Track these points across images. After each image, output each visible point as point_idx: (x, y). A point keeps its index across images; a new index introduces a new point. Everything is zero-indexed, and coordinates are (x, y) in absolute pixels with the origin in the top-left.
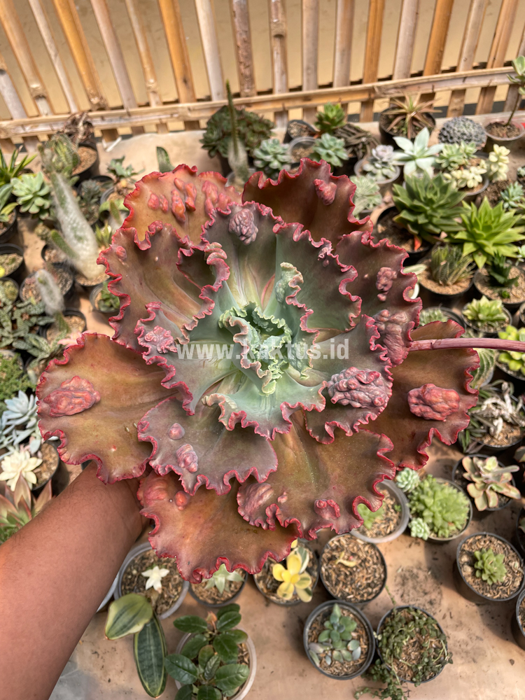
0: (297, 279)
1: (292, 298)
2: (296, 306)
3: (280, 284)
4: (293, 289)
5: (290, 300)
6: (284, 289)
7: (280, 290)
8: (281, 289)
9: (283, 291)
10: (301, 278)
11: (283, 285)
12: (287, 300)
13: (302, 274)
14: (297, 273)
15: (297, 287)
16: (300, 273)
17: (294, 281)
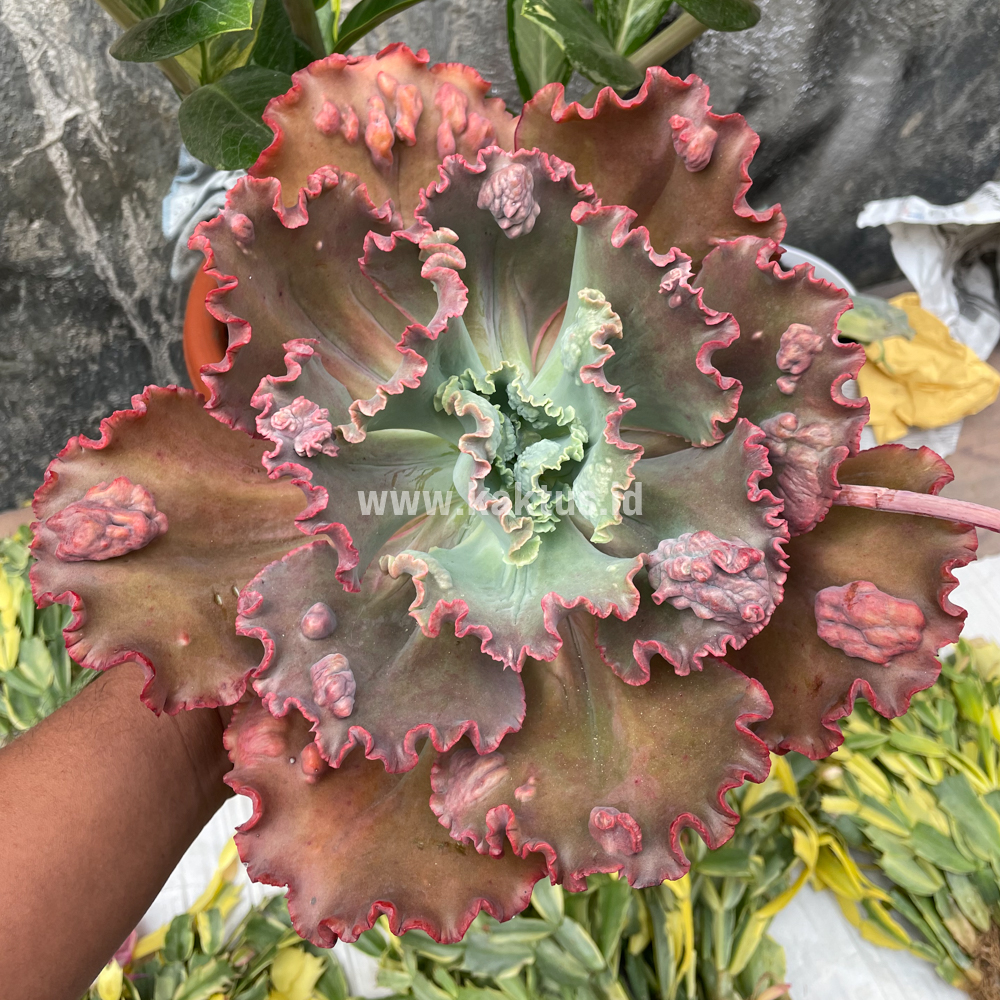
0: (610, 330)
1: (592, 369)
2: (601, 388)
3: (574, 334)
4: (597, 352)
5: (588, 374)
6: (580, 346)
7: (572, 348)
8: (574, 346)
9: (578, 351)
10: (619, 330)
11: (580, 336)
12: (583, 372)
13: (621, 319)
14: (612, 317)
15: (607, 348)
16: (618, 317)
17: (601, 335)
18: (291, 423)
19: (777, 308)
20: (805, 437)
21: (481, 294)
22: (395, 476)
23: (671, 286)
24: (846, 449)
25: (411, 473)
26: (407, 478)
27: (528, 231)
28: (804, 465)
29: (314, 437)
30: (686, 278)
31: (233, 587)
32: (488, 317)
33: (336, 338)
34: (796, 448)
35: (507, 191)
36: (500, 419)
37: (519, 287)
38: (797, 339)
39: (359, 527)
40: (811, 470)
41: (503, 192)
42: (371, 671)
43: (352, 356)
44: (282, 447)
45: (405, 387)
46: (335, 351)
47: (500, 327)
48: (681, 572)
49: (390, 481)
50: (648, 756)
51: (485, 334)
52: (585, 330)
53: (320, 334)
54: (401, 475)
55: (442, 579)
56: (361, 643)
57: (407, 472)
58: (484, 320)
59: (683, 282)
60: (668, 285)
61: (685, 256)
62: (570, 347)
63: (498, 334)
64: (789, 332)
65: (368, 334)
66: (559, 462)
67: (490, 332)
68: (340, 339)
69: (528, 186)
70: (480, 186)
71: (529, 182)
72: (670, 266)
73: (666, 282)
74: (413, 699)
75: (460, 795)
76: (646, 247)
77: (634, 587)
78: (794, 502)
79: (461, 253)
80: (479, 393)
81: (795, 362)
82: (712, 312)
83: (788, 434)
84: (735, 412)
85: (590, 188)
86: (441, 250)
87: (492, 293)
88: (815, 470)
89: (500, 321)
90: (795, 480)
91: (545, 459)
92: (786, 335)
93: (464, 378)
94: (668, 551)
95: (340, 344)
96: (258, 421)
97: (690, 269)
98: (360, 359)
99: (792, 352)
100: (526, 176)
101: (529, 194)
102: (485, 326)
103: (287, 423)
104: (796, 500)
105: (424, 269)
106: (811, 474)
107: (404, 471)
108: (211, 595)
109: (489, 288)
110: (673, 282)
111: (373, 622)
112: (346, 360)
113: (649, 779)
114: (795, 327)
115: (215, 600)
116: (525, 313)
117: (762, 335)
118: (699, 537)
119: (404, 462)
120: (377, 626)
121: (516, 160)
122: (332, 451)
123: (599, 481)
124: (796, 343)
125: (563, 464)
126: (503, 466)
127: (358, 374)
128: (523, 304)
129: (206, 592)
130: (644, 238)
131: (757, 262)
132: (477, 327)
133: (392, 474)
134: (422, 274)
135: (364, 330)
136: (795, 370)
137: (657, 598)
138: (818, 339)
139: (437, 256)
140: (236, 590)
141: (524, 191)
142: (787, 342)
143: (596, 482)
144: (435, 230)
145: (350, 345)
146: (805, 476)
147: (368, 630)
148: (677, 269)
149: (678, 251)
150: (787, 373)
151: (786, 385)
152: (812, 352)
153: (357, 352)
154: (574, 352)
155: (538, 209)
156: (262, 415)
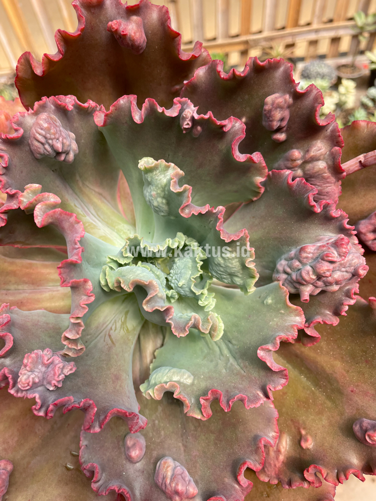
0: (177, 175)
1: (187, 206)
2: (200, 214)
3: (153, 193)
4: (180, 194)
5: (187, 211)
6: (164, 197)
7: (159, 202)
8: (159, 200)
9: (164, 201)
10: (181, 172)
11: (159, 192)
12: (182, 212)
13: (176, 164)
14: (168, 167)
15: (185, 188)
16: (173, 165)
17: (175, 182)
18: (33, 379)
19: (247, 97)
20: (311, 158)
21: (75, 205)
22: (110, 336)
23: (190, 123)
24: (337, 148)
25: (116, 327)
26: (117, 331)
27: (77, 152)
28: (319, 173)
29: (55, 374)
30: (195, 112)
31: (71, 452)
32: (88, 215)
33: (16, 286)
34: (309, 166)
35: (48, 135)
36: (148, 269)
37: (92, 187)
38: (275, 105)
39: (118, 387)
40: (326, 173)
41: (45, 138)
42: (180, 444)
43: (33, 288)
44: (40, 398)
45: (86, 305)
46: (20, 293)
47: (98, 215)
48: (311, 279)
49: (110, 342)
50: (344, 373)
51: (95, 226)
52: (160, 186)
53: (4, 292)
54: (112, 332)
55: (186, 379)
56: (163, 433)
57: (113, 328)
58: (87, 218)
59: (196, 116)
60: (188, 124)
61: (184, 99)
62: (158, 202)
63: (100, 219)
64: (267, 104)
65: (31, 271)
66: (199, 269)
67: (95, 221)
68: (18, 285)
69: (58, 124)
70: (29, 145)
71: (55, 121)
72: (181, 111)
73: (186, 123)
74: (216, 444)
75: (273, 465)
76: (160, 110)
77: (295, 306)
78: (324, 195)
79: (51, 194)
80: (126, 265)
81: (282, 120)
82: (224, 122)
83: (299, 162)
84: (267, 170)
85: (91, 102)
86: (38, 201)
87: (80, 201)
88: (327, 171)
89: (96, 212)
90: (318, 184)
91: (190, 272)
92: (267, 107)
93: (109, 263)
94: (288, 270)
95: (20, 287)
96: (12, 392)
97: (193, 105)
98: (38, 286)
99: (278, 115)
100: (51, 118)
101: (61, 128)
102: (91, 221)
103: (31, 380)
104: (325, 194)
105: (36, 221)
106: (327, 174)
107: (111, 329)
108: (64, 469)
109: (77, 199)
110: (190, 120)
111: (157, 414)
112: (31, 293)
113: (358, 386)
114: (269, 99)
115: (68, 469)
116: (105, 198)
117: (246, 119)
118: (306, 252)
119: (107, 323)
120: (162, 414)
121: (36, 113)
122: (71, 370)
123: (232, 264)
124: (276, 108)
125: (202, 267)
126: (168, 292)
127: (44, 296)
128: (100, 194)
129: (60, 470)
130: (155, 104)
131: (222, 76)
132: (87, 225)
133: (107, 337)
134: (39, 225)
135: (27, 270)
136: (284, 123)
137: (306, 300)
138: (287, 96)
139: (38, 207)
140: (74, 453)
141: (58, 129)
142: (270, 111)
143: (230, 265)
144: (23, 192)
145: (26, 283)
146: (324, 178)
147: (159, 422)
148: (187, 110)
149: (178, 98)
150: (279, 130)
151: (282, 136)
152: (289, 107)
153: (33, 284)
154: (162, 203)
155: (73, 135)
156: (10, 387)
